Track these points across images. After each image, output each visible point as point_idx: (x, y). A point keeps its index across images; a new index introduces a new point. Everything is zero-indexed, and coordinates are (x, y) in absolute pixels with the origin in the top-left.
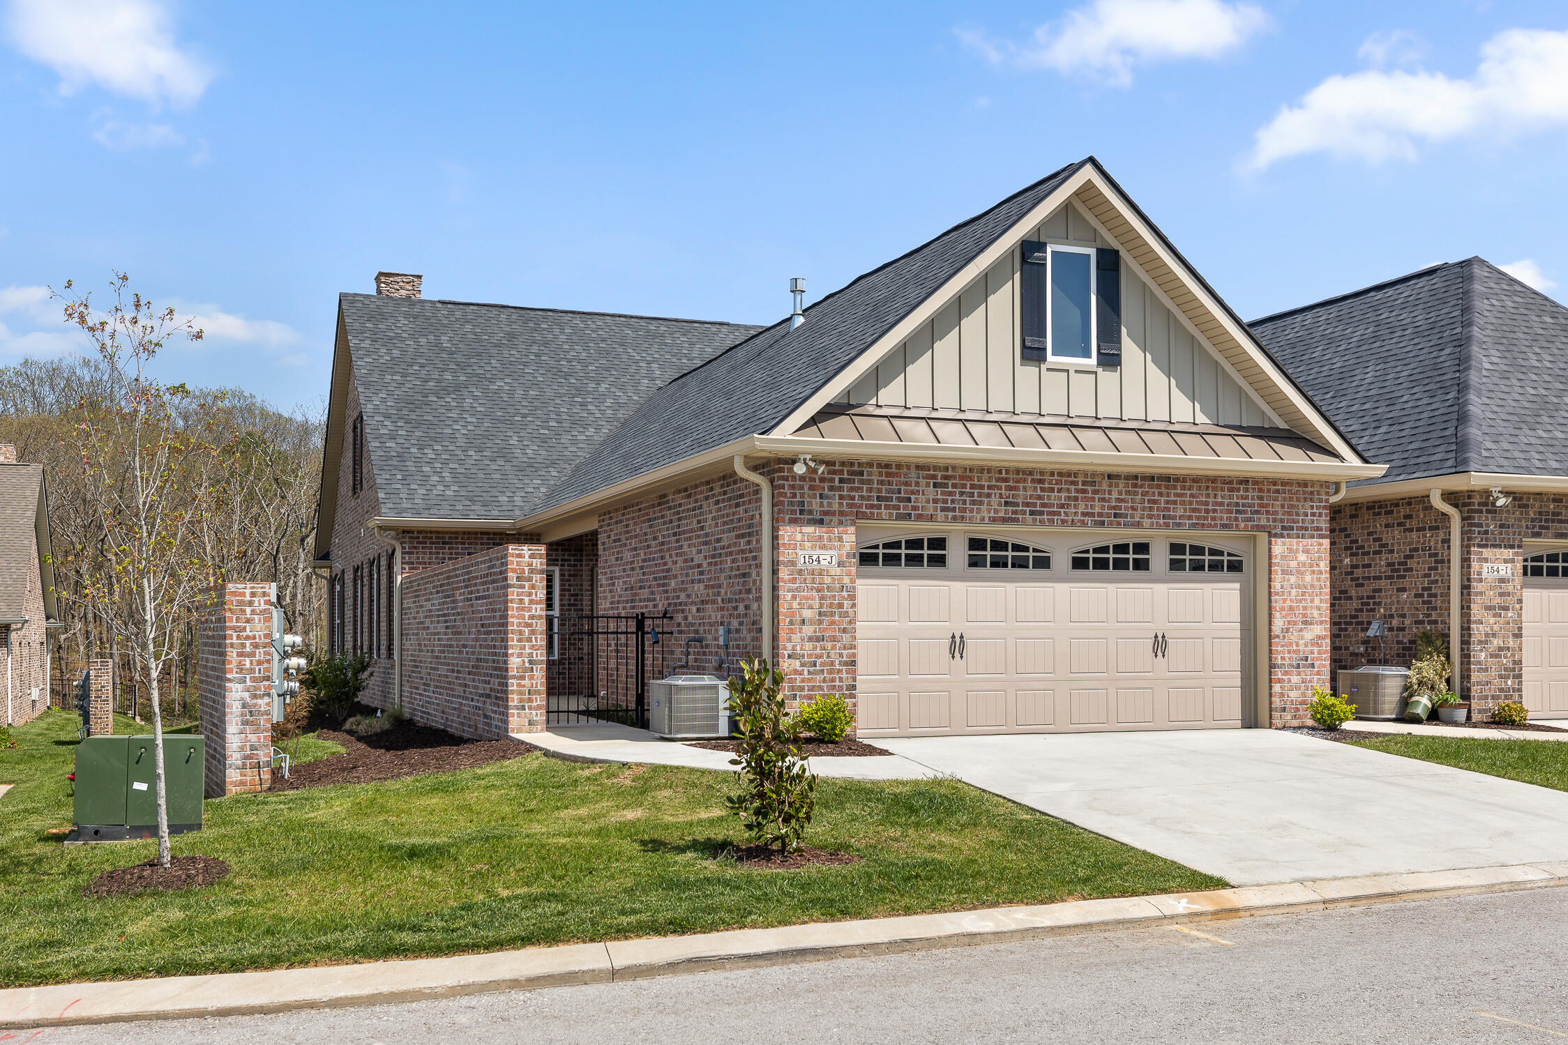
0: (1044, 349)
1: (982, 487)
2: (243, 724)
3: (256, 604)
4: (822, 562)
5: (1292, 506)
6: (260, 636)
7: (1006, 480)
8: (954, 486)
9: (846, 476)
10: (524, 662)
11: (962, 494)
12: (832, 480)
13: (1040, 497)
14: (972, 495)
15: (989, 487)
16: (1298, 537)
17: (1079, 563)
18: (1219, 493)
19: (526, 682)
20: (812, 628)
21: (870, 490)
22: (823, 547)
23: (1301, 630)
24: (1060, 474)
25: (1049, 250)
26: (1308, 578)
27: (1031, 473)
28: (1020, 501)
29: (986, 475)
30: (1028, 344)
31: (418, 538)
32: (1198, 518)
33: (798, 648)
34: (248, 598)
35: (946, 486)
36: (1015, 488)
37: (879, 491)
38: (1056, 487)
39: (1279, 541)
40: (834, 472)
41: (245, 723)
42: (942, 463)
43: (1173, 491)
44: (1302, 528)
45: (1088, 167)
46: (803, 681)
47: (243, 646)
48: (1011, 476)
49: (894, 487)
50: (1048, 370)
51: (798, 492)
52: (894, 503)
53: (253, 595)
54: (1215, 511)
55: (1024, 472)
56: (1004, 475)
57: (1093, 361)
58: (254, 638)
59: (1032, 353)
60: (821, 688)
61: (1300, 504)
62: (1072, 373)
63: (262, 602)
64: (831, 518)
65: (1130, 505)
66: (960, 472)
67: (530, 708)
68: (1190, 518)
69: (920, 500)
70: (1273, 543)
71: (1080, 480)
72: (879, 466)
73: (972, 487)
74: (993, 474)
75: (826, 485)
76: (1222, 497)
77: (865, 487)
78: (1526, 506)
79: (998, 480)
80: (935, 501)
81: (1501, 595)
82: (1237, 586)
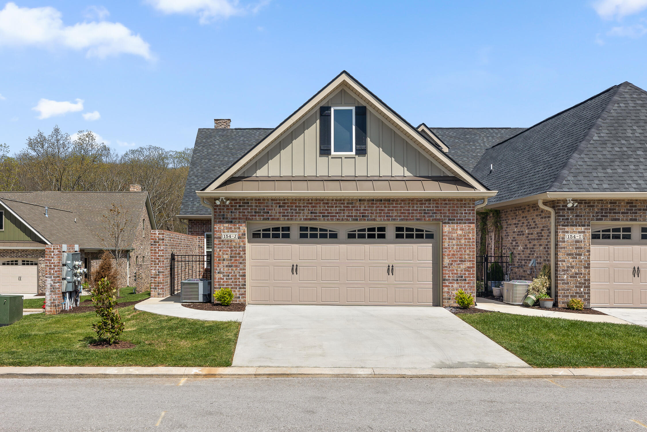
0: (330, 150)
1: (300, 207)
2: (51, 292)
3: (55, 252)
4: (232, 237)
5: (454, 210)
6: (56, 263)
7: (311, 203)
8: (288, 206)
9: (241, 204)
10: (156, 272)
11: (291, 209)
12: (236, 206)
13: (327, 210)
14: (296, 210)
15: (303, 207)
16: (457, 223)
17: (351, 236)
18: (415, 206)
19: (157, 279)
20: (228, 262)
21: (252, 209)
22: (232, 232)
23: (459, 264)
24: (336, 200)
25: (332, 110)
26: (463, 241)
27: (323, 200)
28: (318, 212)
29: (302, 201)
30: (322, 148)
31: (194, 222)
32: (404, 216)
33: (222, 269)
34: (52, 250)
35: (284, 206)
36: (315, 207)
37: (256, 209)
38: (334, 205)
39: (447, 225)
40: (237, 203)
41: (51, 291)
42: (282, 198)
43: (391, 206)
44: (459, 220)
45: (344, 75)
46: (224, 282)
47: (51, 266)
48: (314, 202)
49: (262, 208)
50: (332, 158)
51: (222, 211)
52: (262, 214)
53: (54, 249)
54: (413, 213)
55: (319, 200)
56: (310, 201)
57: (354, 153)
58: (54, 263)
59: (325, 151)
60: (231, 285)
61: (459, 209)
62: (343, 158)
63: (57, 252)
64: (235, 220)
65: (370, 212)
66: (290, 201)
67: (158, 289)
68: (400, 216)
69: (272, 213)
70: (444, 226)
71: (346, 202)
72: (256, 200)
73: (296, 207)
74: (305, 201)
75: (233, 208)
76: (417, 207)
77: (249, 208)
78: (593, 206)
79: (307, 203)
80: (280, 213)
81: (576, 248)
82: (431, 245)
